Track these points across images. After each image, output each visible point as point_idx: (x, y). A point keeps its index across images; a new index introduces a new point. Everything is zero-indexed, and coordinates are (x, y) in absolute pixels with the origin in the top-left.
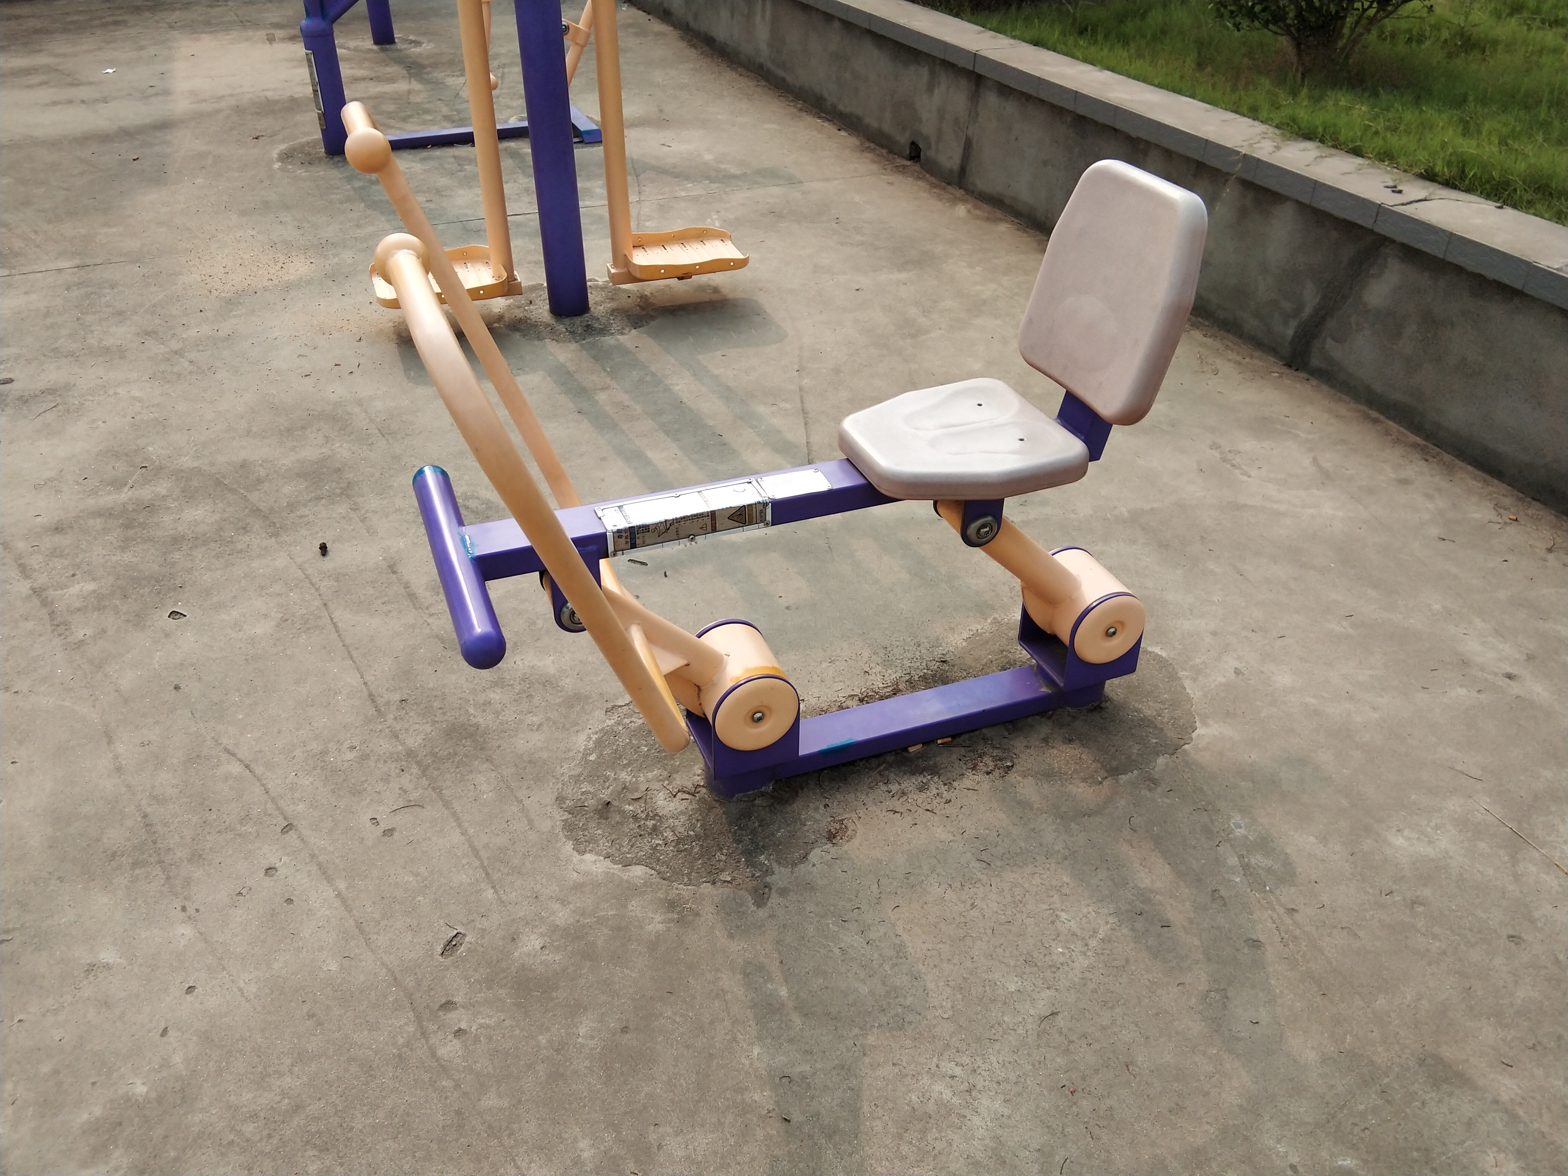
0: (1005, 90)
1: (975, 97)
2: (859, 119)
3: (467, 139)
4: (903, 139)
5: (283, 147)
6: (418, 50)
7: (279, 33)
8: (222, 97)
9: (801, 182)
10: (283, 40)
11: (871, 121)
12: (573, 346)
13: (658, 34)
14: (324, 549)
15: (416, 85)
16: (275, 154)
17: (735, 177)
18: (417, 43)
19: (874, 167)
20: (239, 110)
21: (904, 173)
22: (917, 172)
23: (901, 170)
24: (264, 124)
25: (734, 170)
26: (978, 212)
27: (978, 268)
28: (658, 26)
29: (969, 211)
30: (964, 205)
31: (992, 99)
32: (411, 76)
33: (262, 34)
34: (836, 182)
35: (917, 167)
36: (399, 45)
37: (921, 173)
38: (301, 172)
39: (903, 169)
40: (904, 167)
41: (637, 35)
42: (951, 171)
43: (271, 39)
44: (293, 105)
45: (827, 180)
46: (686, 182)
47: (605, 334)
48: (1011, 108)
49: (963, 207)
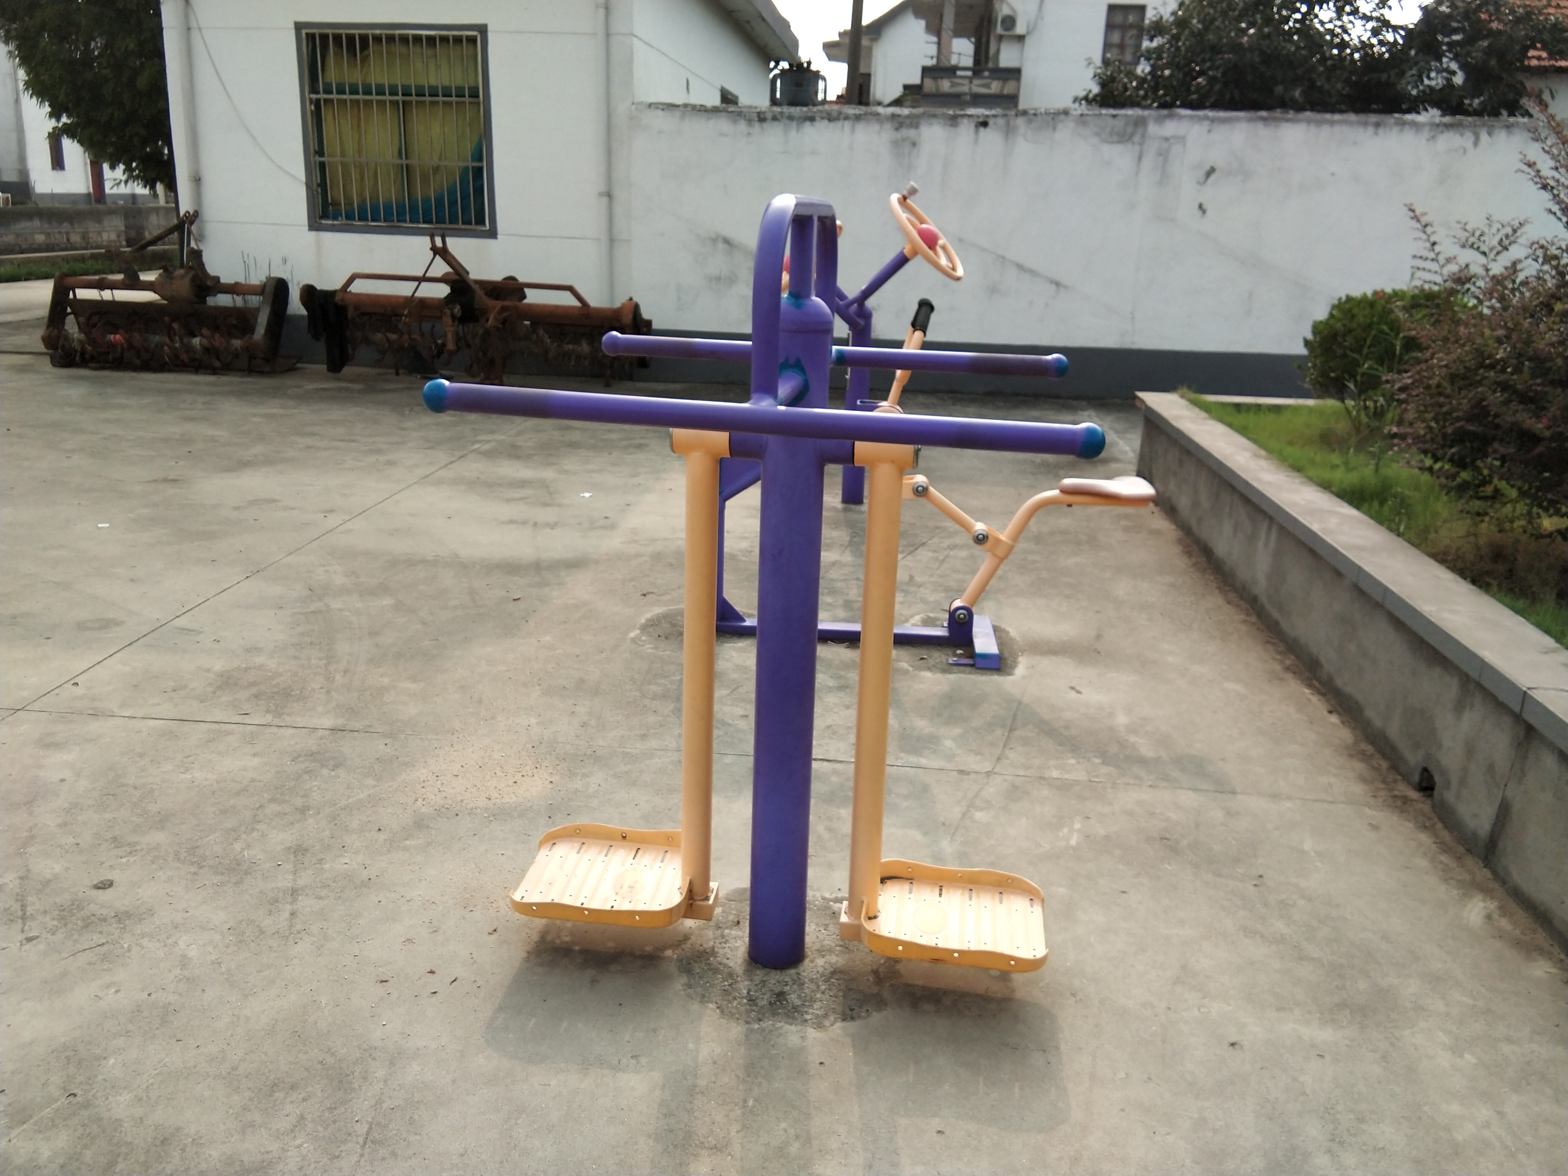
1: (1522, 749)
2: (1360, 708)
4: (1413, 758)
9: (1234, 793)
11: (1374, 716)
12: (737, 1031)
17: (1142, 761)
19: (1358, 789)
21: (1402, 812)
22: (1424, 815)
23: (1401, 805)
25: (1146, 749)
26: (1504, 924)
27: (1467, 1056)
29: (1489, 917)
30: (1484, 901)
34: (1289, 804)
35: (1426, 807)
37: (1430, 819)
39: (1404, 803)
40: (1405, 800)
42: (1475, 834)
45: (1275, 796)
46: (1070, 755)
47: (794, 1018)
49: (1481, 904)
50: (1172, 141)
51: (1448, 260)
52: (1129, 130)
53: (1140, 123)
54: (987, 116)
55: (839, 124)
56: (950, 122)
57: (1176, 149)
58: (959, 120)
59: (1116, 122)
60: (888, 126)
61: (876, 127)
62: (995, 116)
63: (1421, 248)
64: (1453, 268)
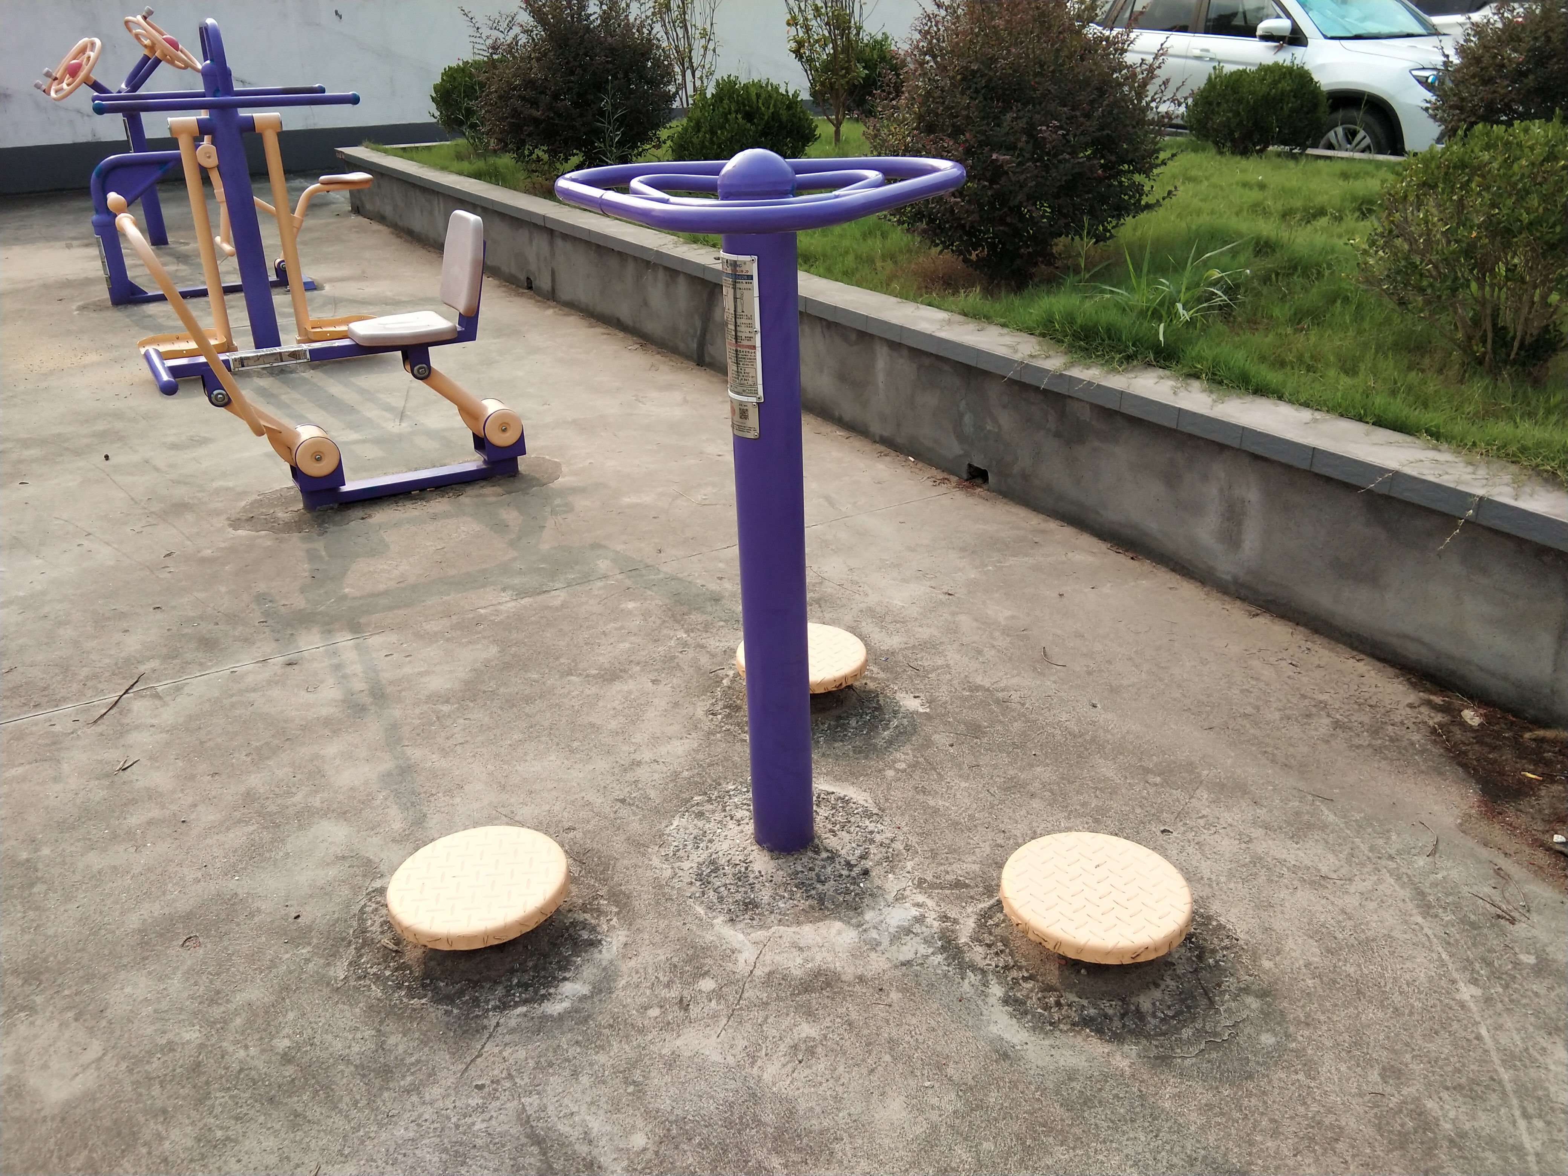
0: (565, 237)
1: (552, 244)
2: (499, 269)
3: (203, 293)
4: (523, 277)
5: (80, 303)
6: (186, 247)
7: (75, 243)
8: (32, 281)
10: (79, 246)
11: (505, 269)
12: (271, 379)
13: (374, 232)
14: (107, 457)
15: (182, 267)
16: (74, 308)
18: (187, 244)
20: (46, 286)
21: (523, 297)
23: (521, 295)
24: (64, 293)
25: (404, 299)
28: (376, 226)
31: (559, 243)
32: (179, 262)
33: (63, 243)
35: (532, 293)
36: (171, 245)
38: (95, 315)
40: (523, 293)
41: (357, 232)
42: (547, 291)
43: (69, 247)
44: (87, 282)
48: (568, 246)
49: (551, 310)
51: (488, 37)
63: (472, 31)
64: (490, 42)
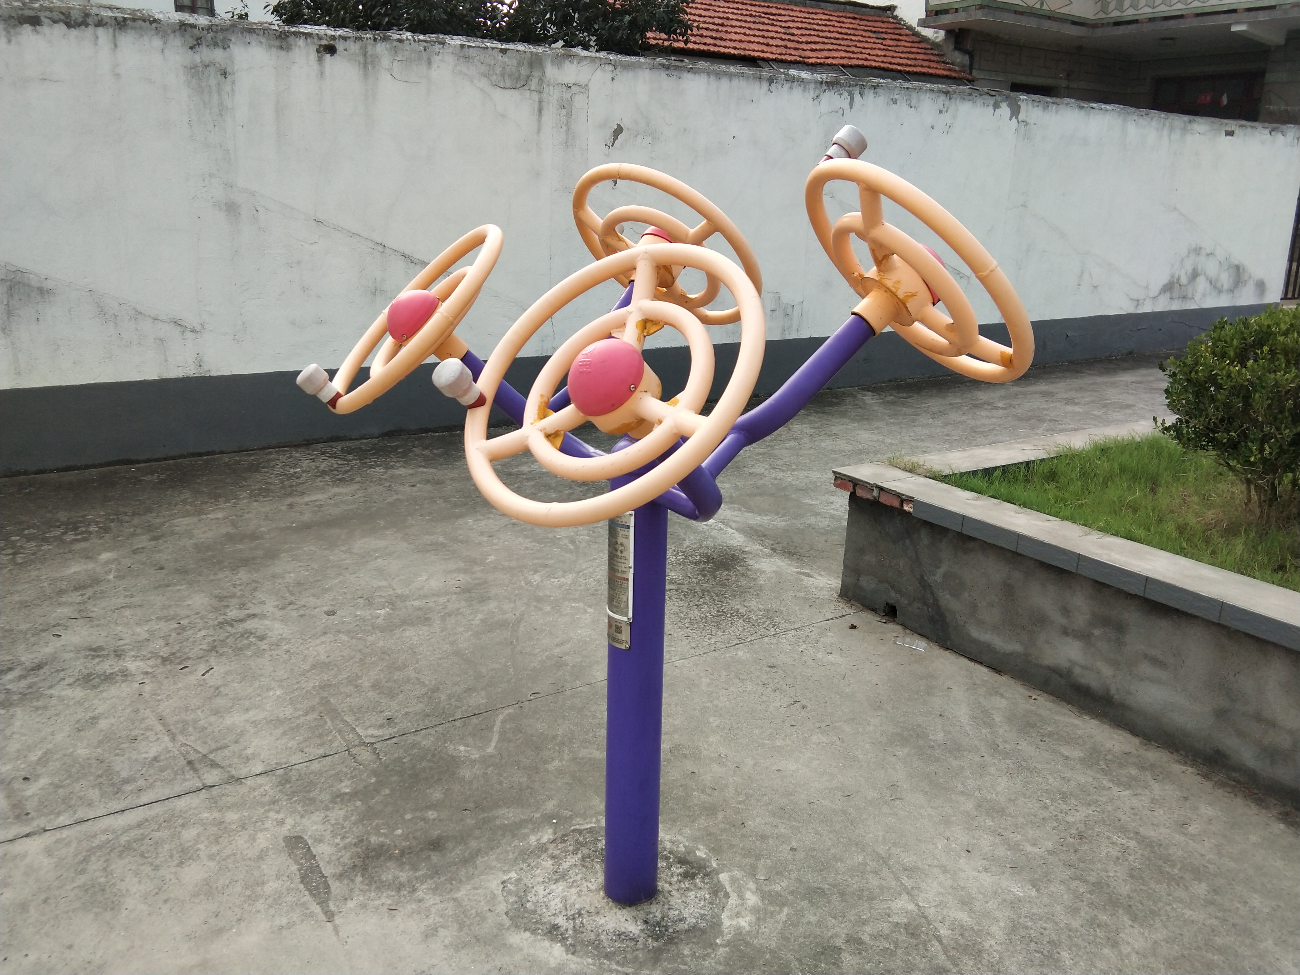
50: (574, 89)
52: (524, 71)
53: (536, 63)
54: (333, 38)
55: (89, 32)
56: (277, 43)
57: (579, 100)
58: (291, 39)
59: (506, 59)
60: (176, 41)
61: (157, 42)
62: (345, 39)
